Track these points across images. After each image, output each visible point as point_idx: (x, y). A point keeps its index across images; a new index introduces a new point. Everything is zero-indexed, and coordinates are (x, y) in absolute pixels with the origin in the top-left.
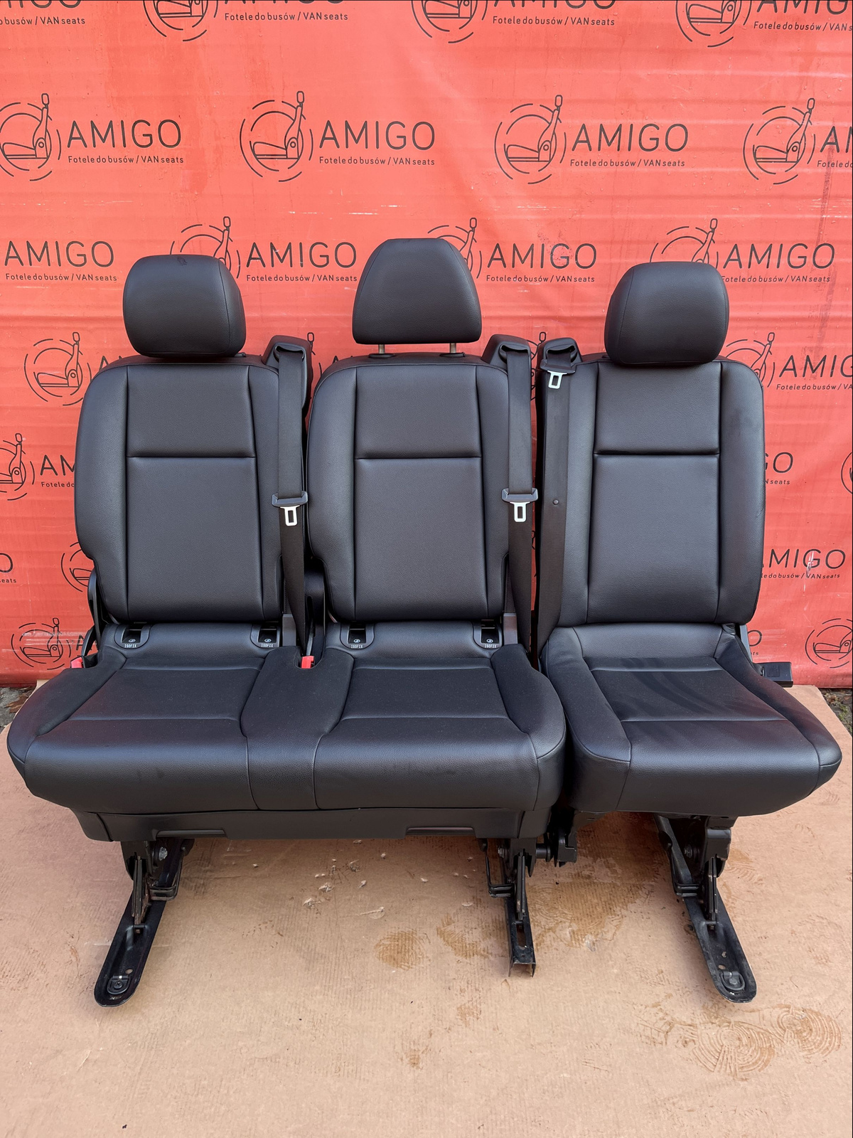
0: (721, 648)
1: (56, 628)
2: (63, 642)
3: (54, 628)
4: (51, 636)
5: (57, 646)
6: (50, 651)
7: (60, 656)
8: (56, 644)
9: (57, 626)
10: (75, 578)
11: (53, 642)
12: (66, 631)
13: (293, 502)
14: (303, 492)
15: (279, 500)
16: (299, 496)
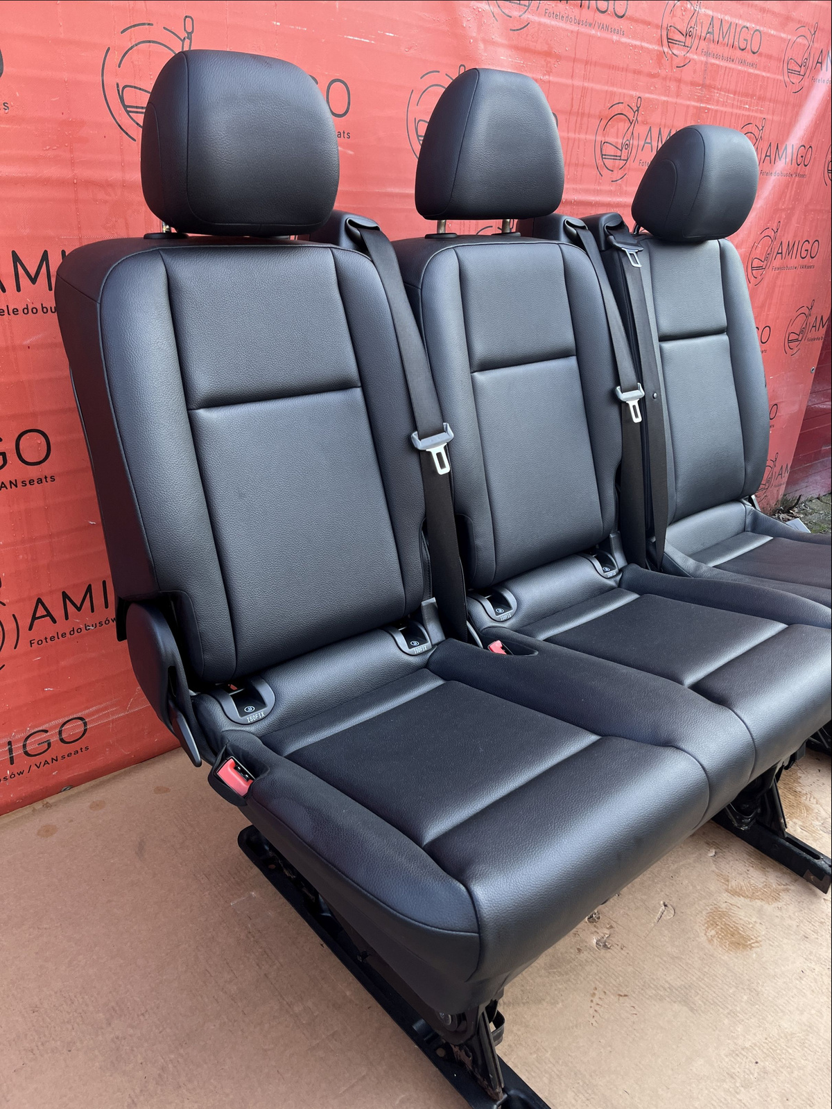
0: (749, 520)
13: (439, 440)
14: (444, 424)
15: (422, 440)
16: (442, 430)
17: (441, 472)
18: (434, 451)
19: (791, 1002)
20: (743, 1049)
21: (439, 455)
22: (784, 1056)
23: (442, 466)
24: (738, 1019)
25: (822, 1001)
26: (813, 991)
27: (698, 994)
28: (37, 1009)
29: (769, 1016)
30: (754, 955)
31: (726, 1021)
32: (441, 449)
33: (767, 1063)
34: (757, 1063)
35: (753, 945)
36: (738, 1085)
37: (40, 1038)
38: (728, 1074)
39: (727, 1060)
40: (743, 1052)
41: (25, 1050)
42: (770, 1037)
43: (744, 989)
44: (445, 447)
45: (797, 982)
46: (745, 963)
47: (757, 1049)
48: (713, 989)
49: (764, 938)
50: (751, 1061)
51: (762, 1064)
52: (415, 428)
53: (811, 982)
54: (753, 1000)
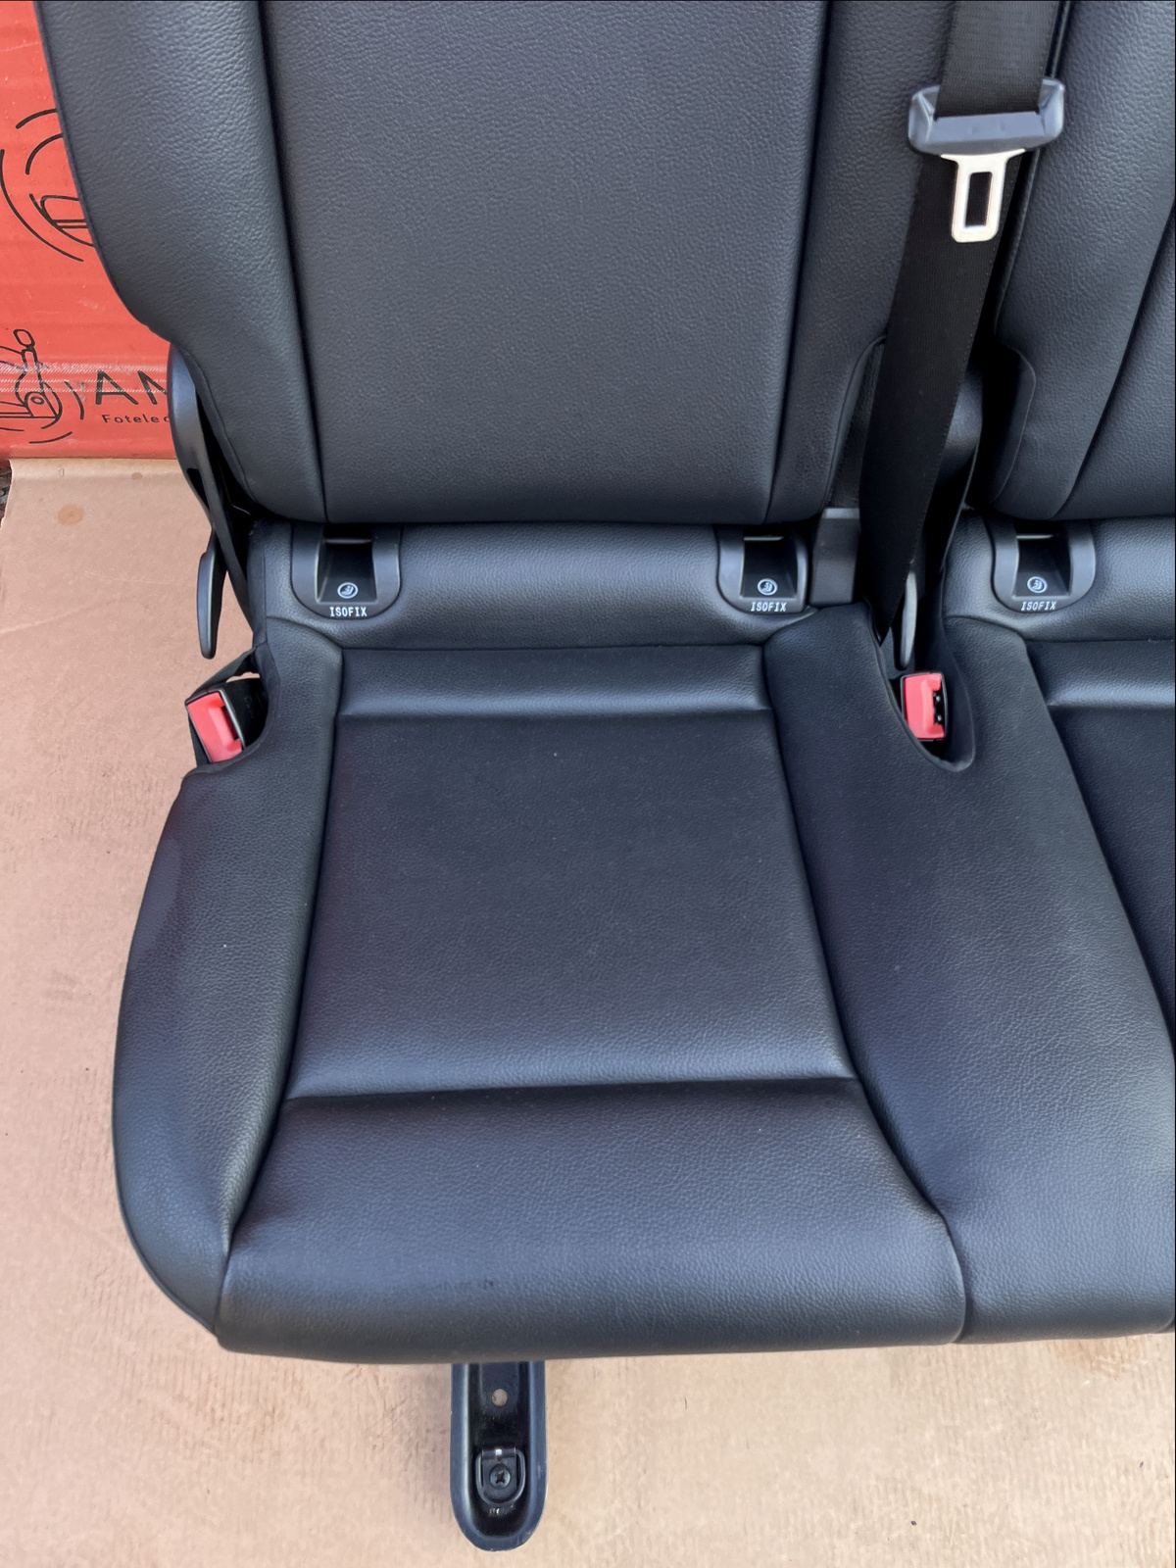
1: (29, 355)
2: (57, 385)
3: (23, 353)
4: (17, 371)
5: (43, 394)
6: (25, 405)
7: (57, 417)
8: (39, 390)
9: (30, 348)
10: (53, 223)
11: (29, 386)
12: (60, 362)
13: (999, 134)
14: (1047, 82)
15: (942, 120)
16: (1030, 103)
17: (962, 232)
18: (968, 165)
19: (1066, 1491)
20: (913, 1489)
21: (980, 181)
22: (965, 1548)
23: (975, 215)
24: (952, 1445)
25: (1122, 1527)
26: (1123, 1504)
27: (930, 1364)
28: (109, 773)
29: (1007, 1481)
30: (1088, 1382)
31: (929, 1434)
32: (995, 164)
33: (928, 1536)
34: (914, 1523)
35: (1103, 1366)
36: (853, 1526)
37: (90, 814)
38: (854, 1501)
39: (873, 1482)
40: (908, 1493)
41: (67, 818)
42: (973, 1509)
43: (1011, 1414)
44: (1010, 162)
45: (1113, 1472)
46: (1058, 1381)
47: (935, 1506)
48: (960, 1376)
49: (1136, 1369)
50: (906, 1515)
51: (920, 1531)
52: (937, 77)
53: (1137, 1490)
54: (1008, 1438)
